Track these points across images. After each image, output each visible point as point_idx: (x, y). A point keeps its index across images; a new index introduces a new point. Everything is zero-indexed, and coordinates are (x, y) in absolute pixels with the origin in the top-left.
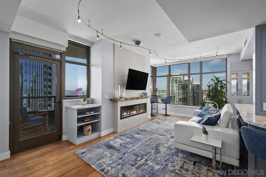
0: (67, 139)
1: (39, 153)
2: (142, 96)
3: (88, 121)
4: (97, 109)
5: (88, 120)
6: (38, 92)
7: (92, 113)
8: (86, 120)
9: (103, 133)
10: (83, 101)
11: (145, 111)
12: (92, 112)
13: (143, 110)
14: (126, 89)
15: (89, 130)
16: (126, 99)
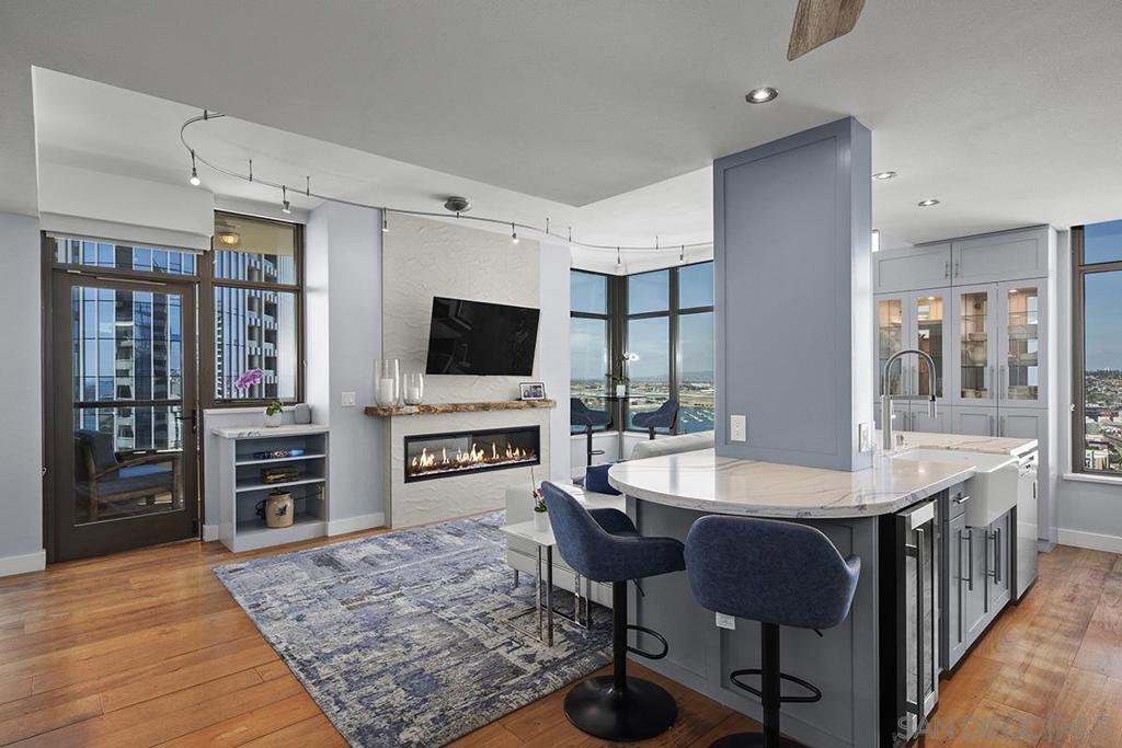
0: (217, 538)
1: (121, 565)
2: (520, 399)
3: (276, 481)
4: (315, 442)
5: (277, 477)
6: (225, 381)
7: (296, 455)
8: (272, 477)
9: (335, 526)
10: (268, 413)
11: (532, 459)
12: (294, 452)
13: (521, 453)
14: (427, 373)
15: (283, 511)
16: (427, 410)
